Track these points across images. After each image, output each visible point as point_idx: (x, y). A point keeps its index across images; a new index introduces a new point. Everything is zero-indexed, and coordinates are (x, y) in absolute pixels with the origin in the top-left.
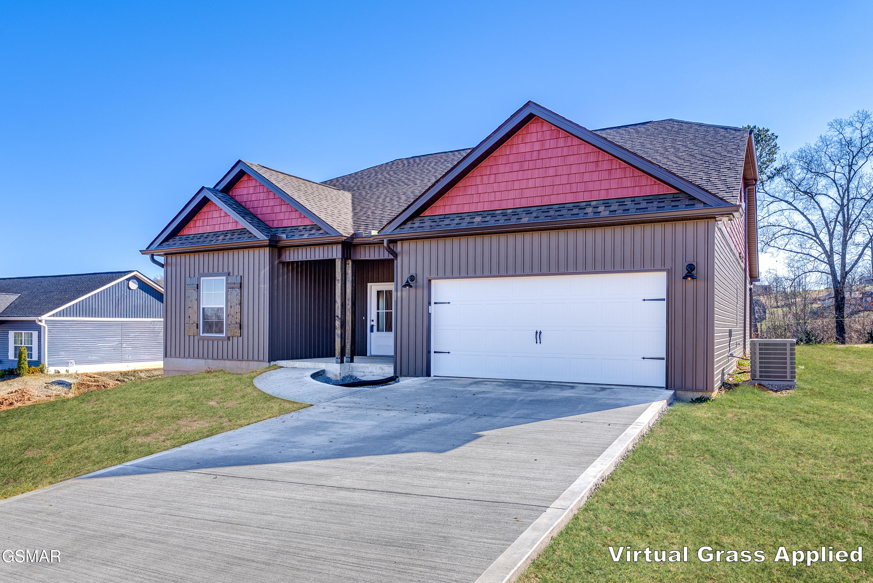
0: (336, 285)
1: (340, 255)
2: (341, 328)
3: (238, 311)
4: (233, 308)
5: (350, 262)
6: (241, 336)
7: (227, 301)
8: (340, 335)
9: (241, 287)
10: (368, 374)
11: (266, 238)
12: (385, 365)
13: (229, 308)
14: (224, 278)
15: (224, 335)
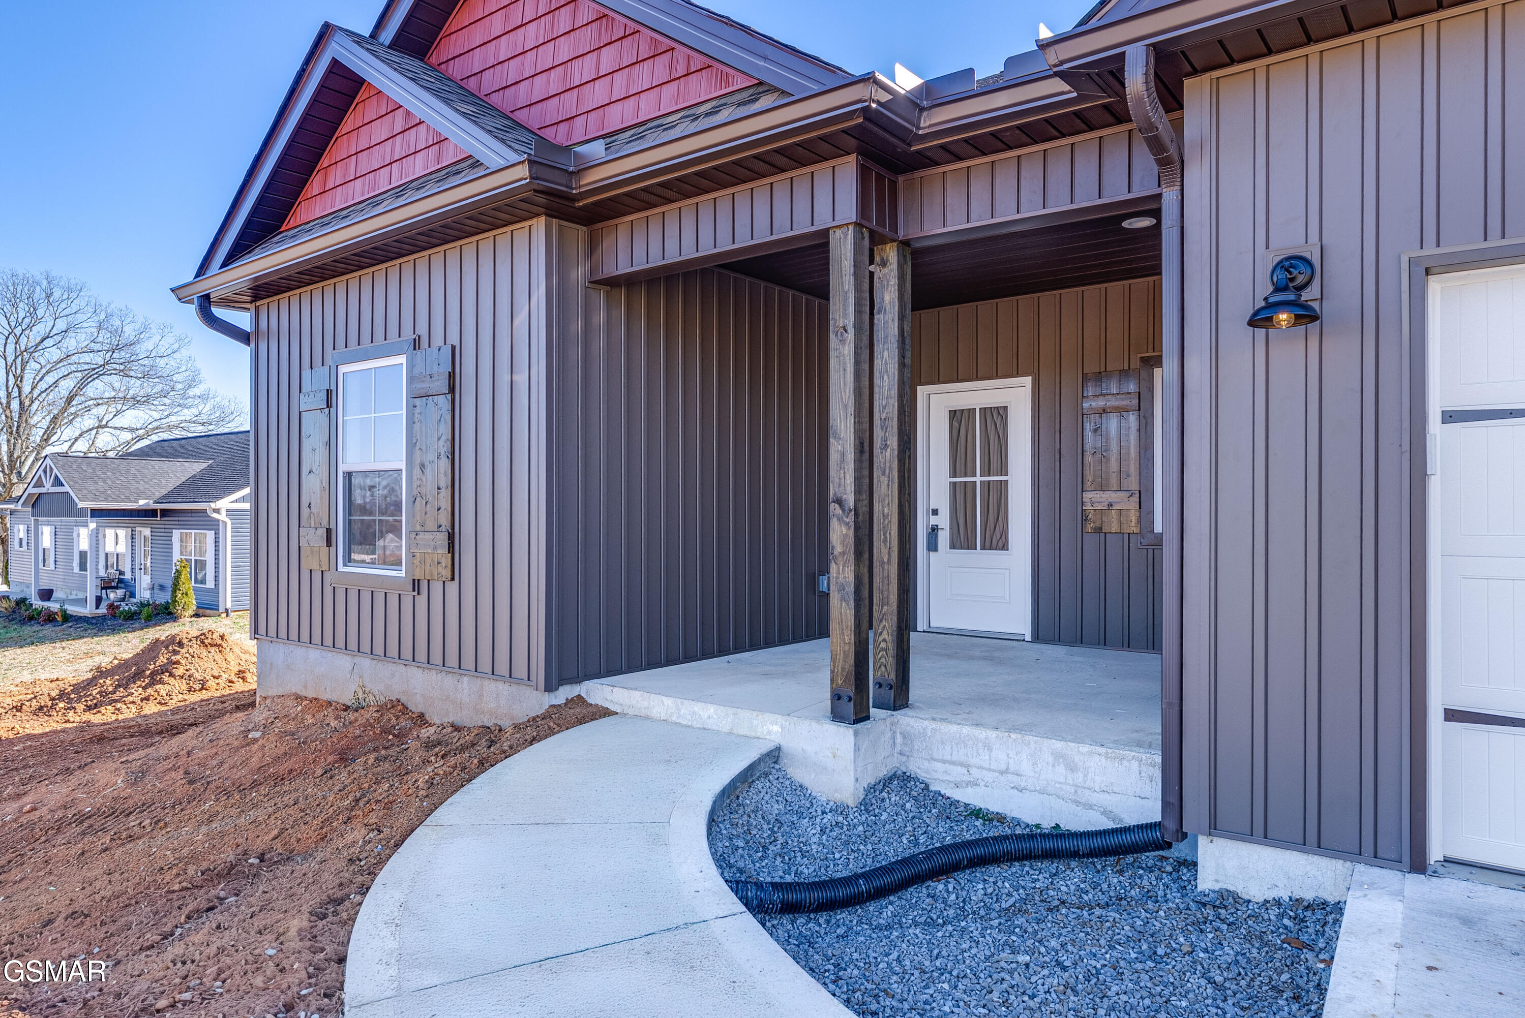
0: (832, 354)
1: (848, 210)
2: (858, 555)
3: (443, 484)
4: (428, 470)
5: (891, 253)
6: (453, 579)
7: (411, 445)
8: (851, 589)
9: (452, 390)
10: (989, 777)
11: (514, 157)
12: (1085, 748)
13: (417, 471)
14: (402, 359)
15: (403, 574)
